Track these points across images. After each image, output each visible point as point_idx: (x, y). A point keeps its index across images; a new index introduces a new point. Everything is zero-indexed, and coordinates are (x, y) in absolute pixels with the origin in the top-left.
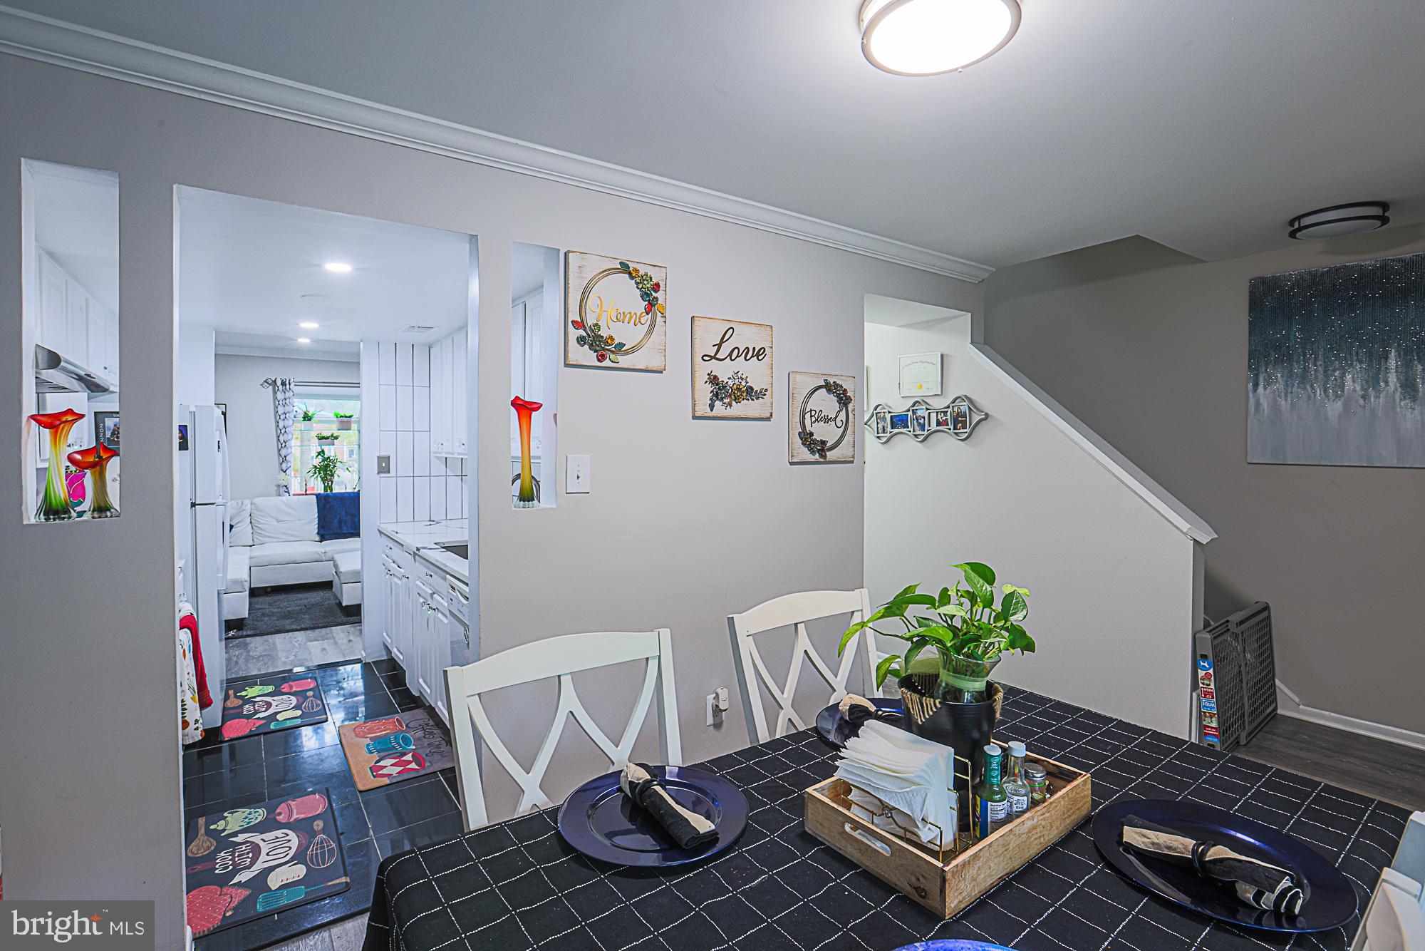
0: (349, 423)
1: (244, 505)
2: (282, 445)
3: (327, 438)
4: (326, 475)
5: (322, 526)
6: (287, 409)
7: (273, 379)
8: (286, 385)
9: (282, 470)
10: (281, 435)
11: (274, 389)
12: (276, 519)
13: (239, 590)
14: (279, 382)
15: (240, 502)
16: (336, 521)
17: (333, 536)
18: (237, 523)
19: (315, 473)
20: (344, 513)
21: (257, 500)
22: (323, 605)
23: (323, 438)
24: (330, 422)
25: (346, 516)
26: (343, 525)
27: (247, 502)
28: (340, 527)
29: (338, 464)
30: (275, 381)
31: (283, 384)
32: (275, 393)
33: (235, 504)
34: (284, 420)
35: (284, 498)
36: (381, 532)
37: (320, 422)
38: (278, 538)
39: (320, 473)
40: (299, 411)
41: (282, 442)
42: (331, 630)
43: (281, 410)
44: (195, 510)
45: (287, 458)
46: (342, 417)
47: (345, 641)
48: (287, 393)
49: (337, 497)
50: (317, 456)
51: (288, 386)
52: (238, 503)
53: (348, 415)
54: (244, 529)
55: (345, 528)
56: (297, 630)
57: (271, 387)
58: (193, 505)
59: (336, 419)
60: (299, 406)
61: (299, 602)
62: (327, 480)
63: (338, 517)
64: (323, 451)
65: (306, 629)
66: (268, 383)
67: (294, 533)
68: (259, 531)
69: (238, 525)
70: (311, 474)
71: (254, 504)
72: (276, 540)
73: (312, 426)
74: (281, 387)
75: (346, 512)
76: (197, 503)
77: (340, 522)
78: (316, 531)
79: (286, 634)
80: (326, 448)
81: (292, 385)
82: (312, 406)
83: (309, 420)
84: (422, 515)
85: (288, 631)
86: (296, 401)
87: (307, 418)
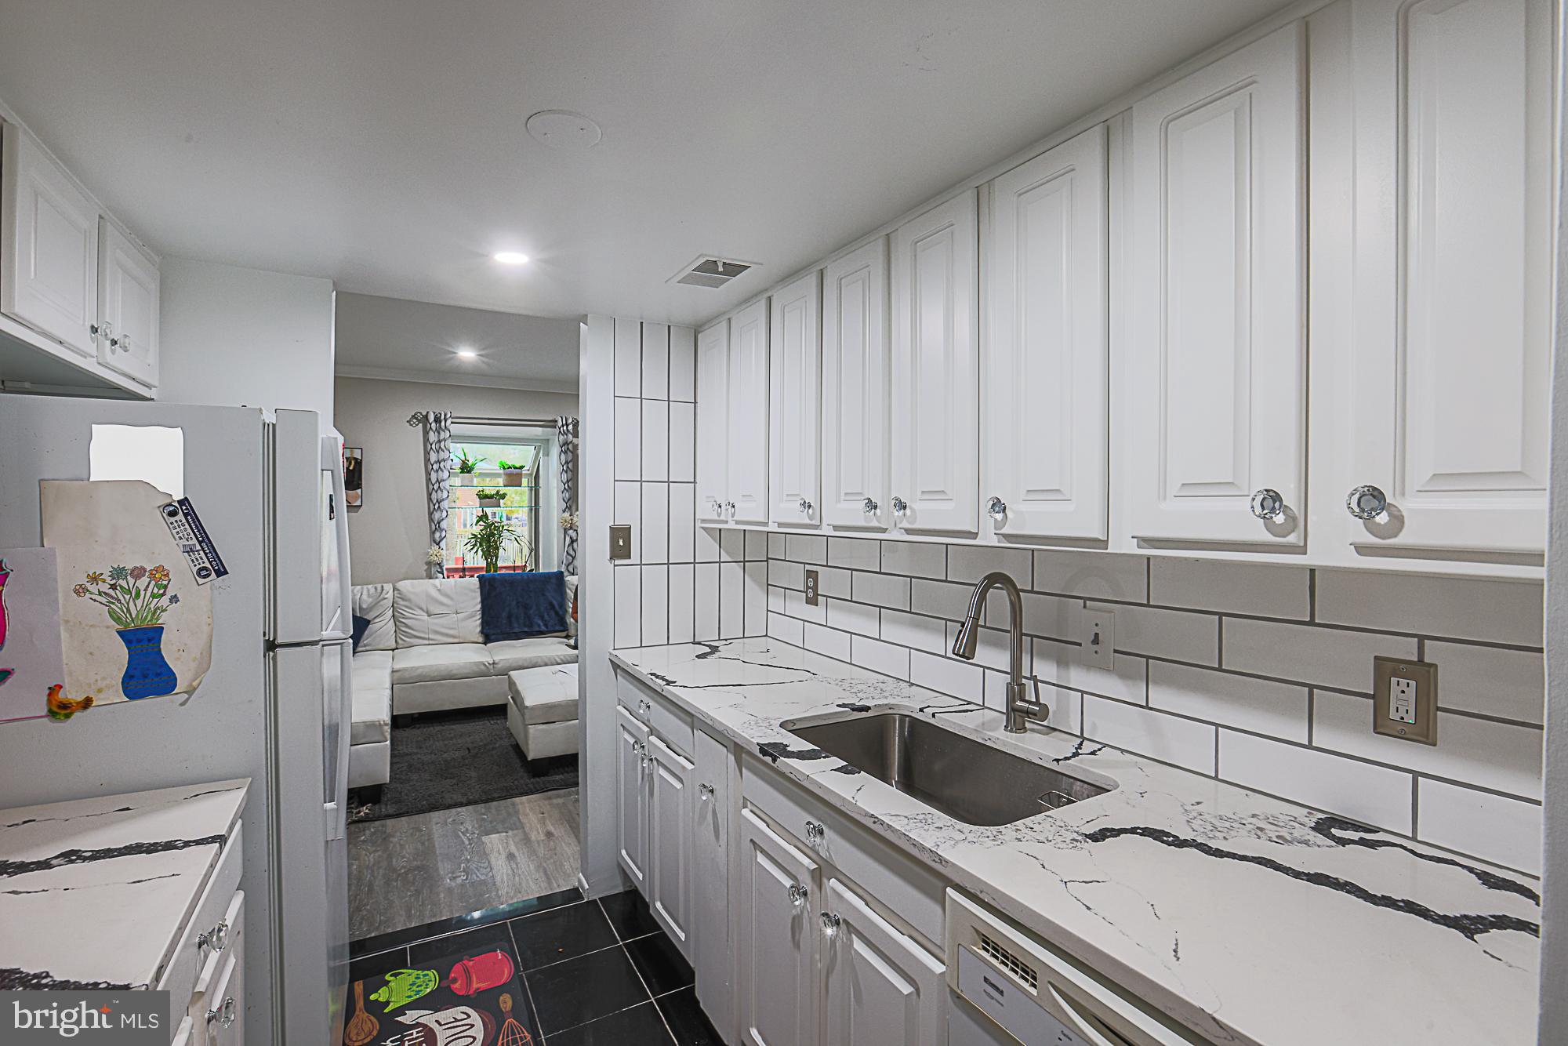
0: (520, 476)
1: (385, 592)
2: (434, 506)
3: (491, 497)
4: (489, 547)
5: (485, 623)
6: (442, 455)
7: (424, 414)
8: (440, 422)
9: (435, 542)
10: (434, 492)
11: (424, 427)
12: (427, 612)
13: (377, 738)
14: (432, 418)
15: (379, 586)
16: (504, 615)
17: (500, 637)
18: (375, 618)
19: (475, 545)
20: (514, 603)
21: (401, 585)
22: (493, 749)
23: (487, 497)
24: (497, 475)
25: (518, 607)
26: (513, 619)
27: (388, 587)
28: (510, 623)
29: (505, 534)
30: (426, 417)
31: (437, 420)
32: (426, 433)
33: (372, 591)
34: (437, 471)
35: (437, 582)
36: (616, 666)
37: (481, 475)
38: (429, 639)
39: (481, 545)
40: (456, 460)
41: (435, 502)
42: (514, 804)
43: (433, 457)
44: (275, 659)
45: (441, 524)
46: (510, 467)
47: (542, 837)
48: (442, 433)
49: (506, 581)
50: (478, 522)
51: (443, 424)
52: (376, 588)
53: (517, 466)
54: (383, 627)
55: (516, 625)
56: (461, 805)
57: (421, 425)
58: (271, 646)
59: (502, 471)
60: (457, 452)
61: (460, 741)
62: (490, 555)
63: (507, 609)
64: (486, 516)
65: (476, 803)
66: (416, 419)
67: (451, 632)
68: (404, 629)
69: (376, 620)
70: (469, 547)
71: (398, 590)
72: (427, 642)
73: (472, 481)
74: (433, 425)
75: (518, 603)
76: (279, 641)
77: (509, 617)
78: (479, 629)
79: (447, 811)
80: (489, 511)
81: (449, 422)
82: (473, 452)
83: (469, 472)
84: (681, 631)
85: (449, 807)
86: (452, 446)
87: (466, 468)
